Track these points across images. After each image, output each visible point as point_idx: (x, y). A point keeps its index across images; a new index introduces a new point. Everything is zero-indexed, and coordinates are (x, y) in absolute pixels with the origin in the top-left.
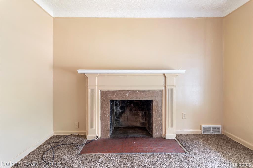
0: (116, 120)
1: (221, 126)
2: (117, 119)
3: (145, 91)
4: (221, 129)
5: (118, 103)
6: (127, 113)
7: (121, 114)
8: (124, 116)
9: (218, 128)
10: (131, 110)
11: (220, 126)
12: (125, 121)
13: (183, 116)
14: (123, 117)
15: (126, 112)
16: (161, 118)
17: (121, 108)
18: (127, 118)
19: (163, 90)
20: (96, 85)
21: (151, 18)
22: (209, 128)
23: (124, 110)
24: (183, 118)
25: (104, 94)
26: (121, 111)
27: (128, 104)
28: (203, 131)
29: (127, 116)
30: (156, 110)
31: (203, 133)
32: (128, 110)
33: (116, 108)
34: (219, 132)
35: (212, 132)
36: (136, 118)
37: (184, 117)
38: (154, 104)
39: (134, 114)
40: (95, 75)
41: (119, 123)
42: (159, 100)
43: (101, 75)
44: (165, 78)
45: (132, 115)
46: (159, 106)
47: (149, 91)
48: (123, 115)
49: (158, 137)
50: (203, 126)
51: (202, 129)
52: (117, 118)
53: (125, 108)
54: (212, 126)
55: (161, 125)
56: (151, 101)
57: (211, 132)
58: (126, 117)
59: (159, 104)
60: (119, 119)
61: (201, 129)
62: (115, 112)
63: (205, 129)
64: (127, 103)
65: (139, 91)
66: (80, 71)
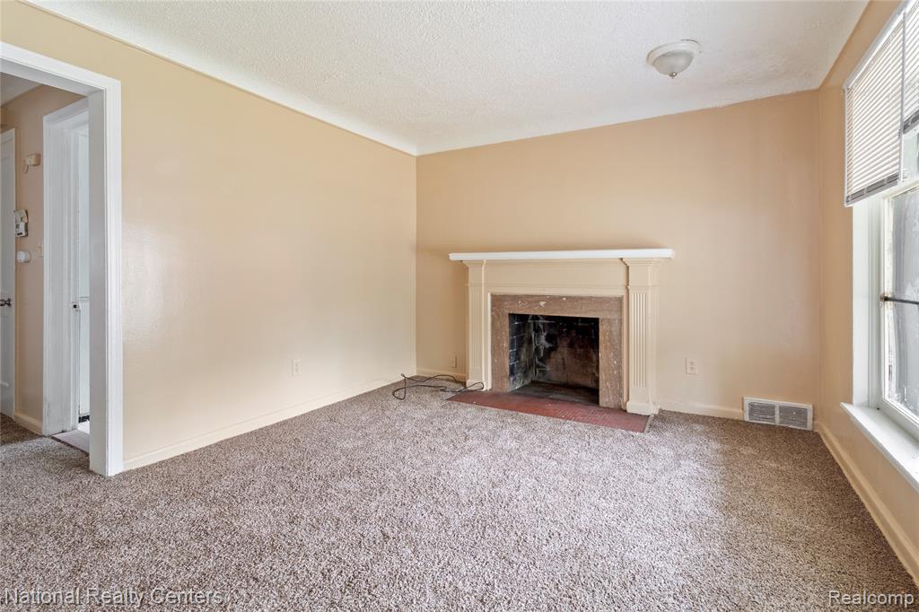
0: (538, 366)
1: (811, 406)
2: (541, 364)
3: (581, 298)
4: (810, 416)
5: (542, 327)
6: (563, 352)
7: (549, 352)
8: (557, 357)
9: (801, 413)
10: (571, 345)
11: (809, 407)
12: (557, 370)
13: (689, 366)
14: (553, 360)
15: (559, 349)
16: (620, 362)
17: (548, 339)
18: (564, 364)
19: (622, 297)
20: (483, 282)
21: (604, 127)
22: (769, 410)
23: (556, 343)
24: (689, 371)
25: (497, 300)
26: (548, 345)
27: (565, 330)
28: (748, 413)
29: (563, 359)
30: (608, 344)
31: (747, 418)
32: (565, 343)
33: (538, 337)
34: (805, 424)
35: (782, 422)
36: (584, 366)
37: (692, 368)
38: (602, 328)
39: (579, 355)
40: (479, 263)
41: (544, 372)
42: (614, 320)
43: (491, 263)
44: (628, 268)
45: (575, 357)
46: (615, 333)
47: (590, 298)
48: (553, 354)
49: (612, 406)
50: (748, 400)
51: (747, 408)
52: (540, 360)
53: (558, 339)
54: (778, 402)
55: (620, 378)
56: (596, 321)
57: (777, 421)
58: (560, 361)
59: (615, 328)
60: (545, 364)
61: (743, 409)
62: (534, 347)
63: (753, 408)
64: (562, 327)
65: (568, 298)
66: (454, 257)
